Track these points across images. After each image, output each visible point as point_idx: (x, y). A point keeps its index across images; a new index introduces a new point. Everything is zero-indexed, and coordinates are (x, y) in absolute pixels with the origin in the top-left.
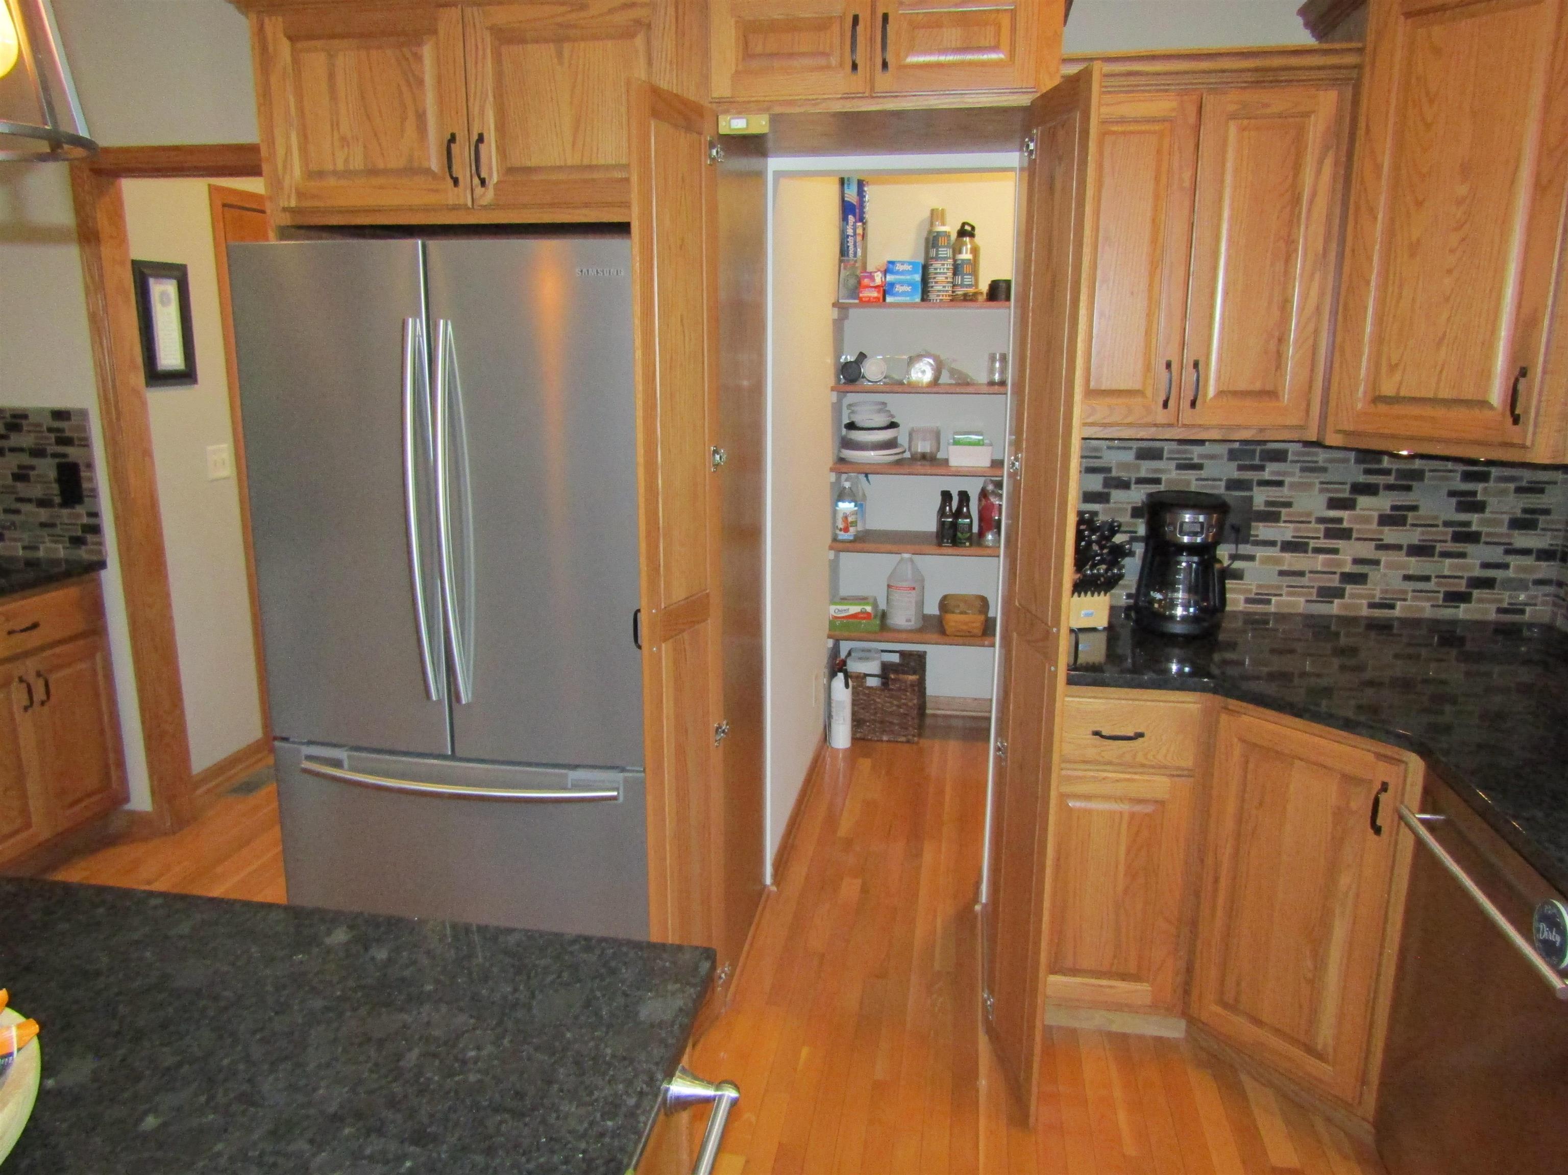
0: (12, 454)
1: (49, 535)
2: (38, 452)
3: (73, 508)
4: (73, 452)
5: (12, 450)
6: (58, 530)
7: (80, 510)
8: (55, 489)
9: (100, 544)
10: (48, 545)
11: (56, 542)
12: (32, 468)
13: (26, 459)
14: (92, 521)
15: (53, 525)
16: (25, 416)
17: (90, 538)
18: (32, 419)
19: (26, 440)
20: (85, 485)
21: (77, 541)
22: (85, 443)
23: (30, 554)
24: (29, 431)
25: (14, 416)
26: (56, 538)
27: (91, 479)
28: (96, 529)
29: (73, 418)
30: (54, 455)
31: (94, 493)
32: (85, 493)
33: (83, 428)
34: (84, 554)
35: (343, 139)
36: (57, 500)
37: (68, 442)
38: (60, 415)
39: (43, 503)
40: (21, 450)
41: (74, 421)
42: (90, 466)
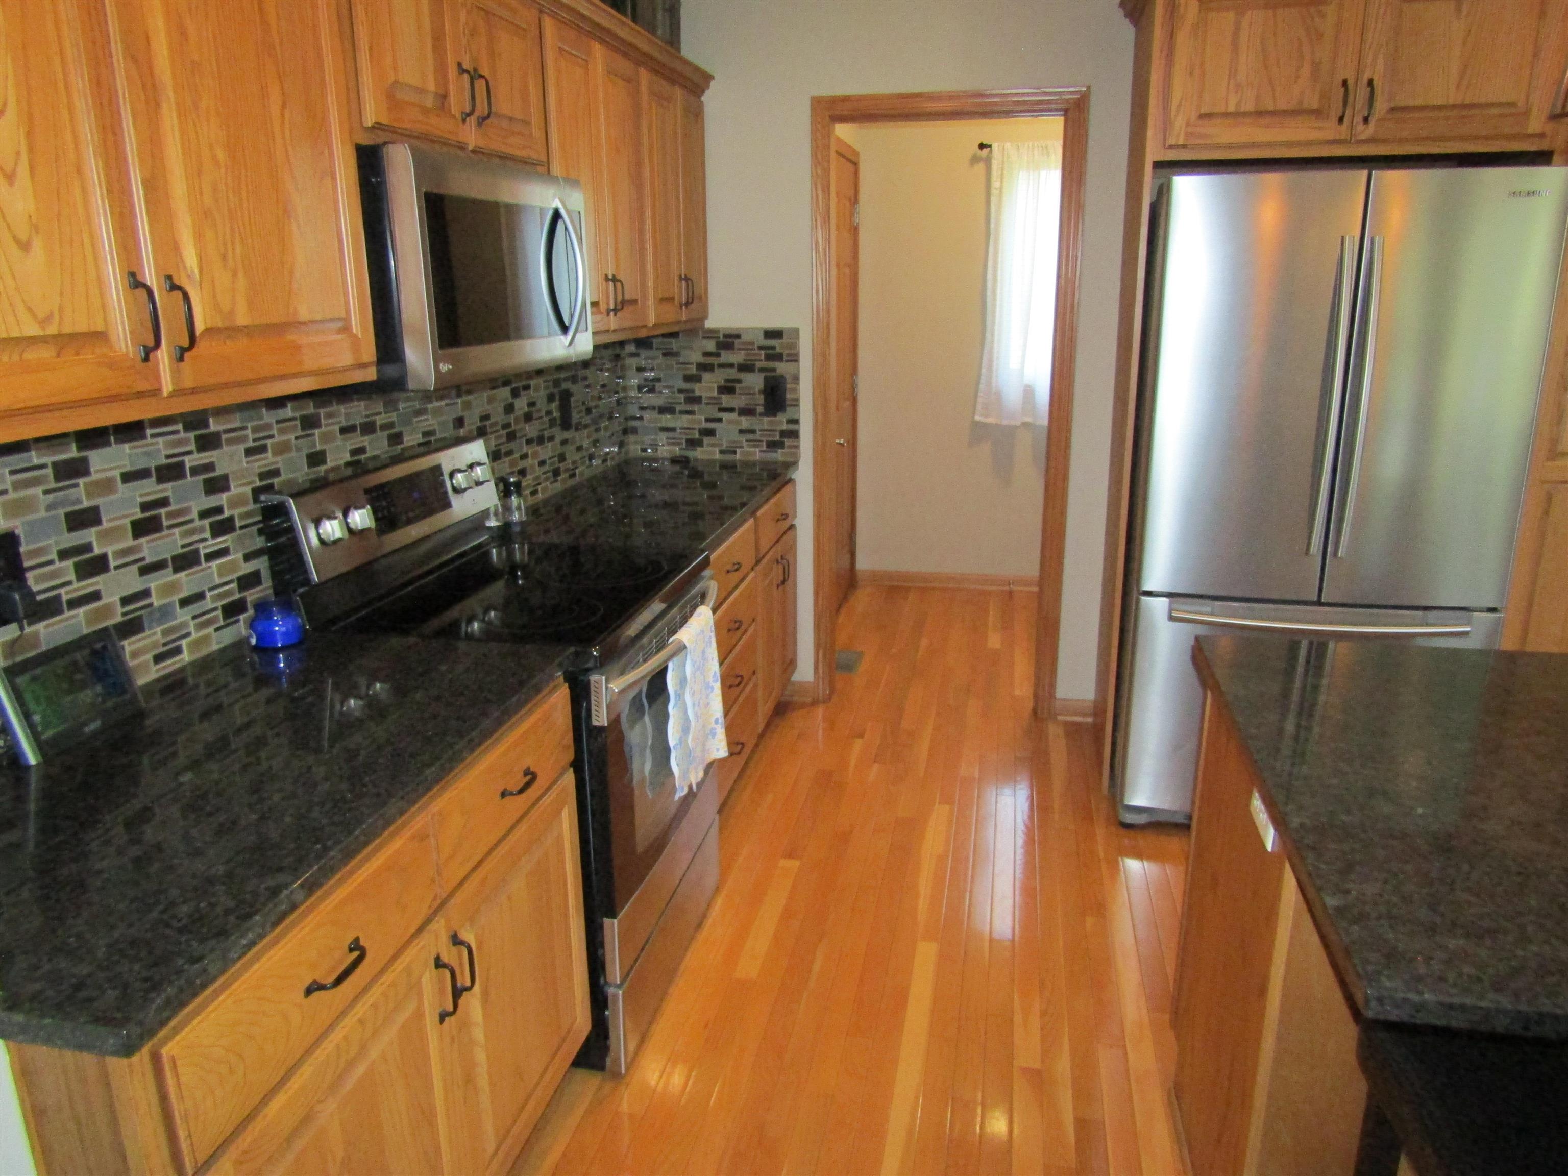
0: (722, 370)
1: (747, 441)
2: (746, 368)
3: (775, 416)
4: (782, 368)
5: (721, 366)
6: (757, 436)
7: (782, 418)
8: (760, 399)
9: (797, 447)
10: (746, 449)
11: (754, 446)
12: (739, 381)
13: (733, 373)
14: (792, 427)
15: (753, 432)
16: (738, 336)
17: (787, 442)
18: (745, 338)
19: (736, 357)
20: (789, 396)
21: (773, 445)
22: (794, 359)
23: (728, 457)
24: (740, 349)
25: (725, 336)
26: (755, 443)
27: (795, 390)
28: (795, 434)
29: (785, 337)
30: (762, 370)
31: (796, 403)
32: (788, 403)
33: (794, 346)
34: (779, 456)
35: (1238, 86)
36: (760, 409)
37: (779, 357)
38: (774, 334)
39: (747, 412)
40: (731, 366)
41: (785, 340)
42: (796, 379)
